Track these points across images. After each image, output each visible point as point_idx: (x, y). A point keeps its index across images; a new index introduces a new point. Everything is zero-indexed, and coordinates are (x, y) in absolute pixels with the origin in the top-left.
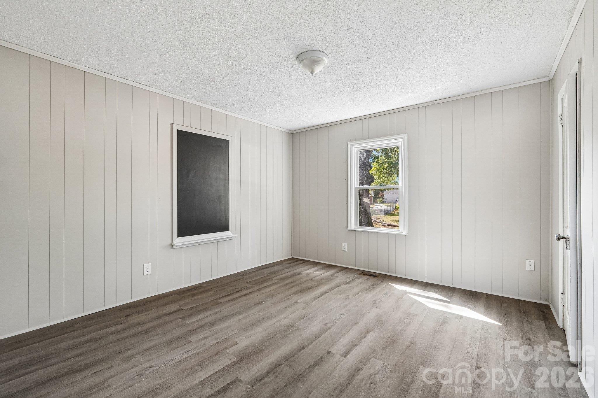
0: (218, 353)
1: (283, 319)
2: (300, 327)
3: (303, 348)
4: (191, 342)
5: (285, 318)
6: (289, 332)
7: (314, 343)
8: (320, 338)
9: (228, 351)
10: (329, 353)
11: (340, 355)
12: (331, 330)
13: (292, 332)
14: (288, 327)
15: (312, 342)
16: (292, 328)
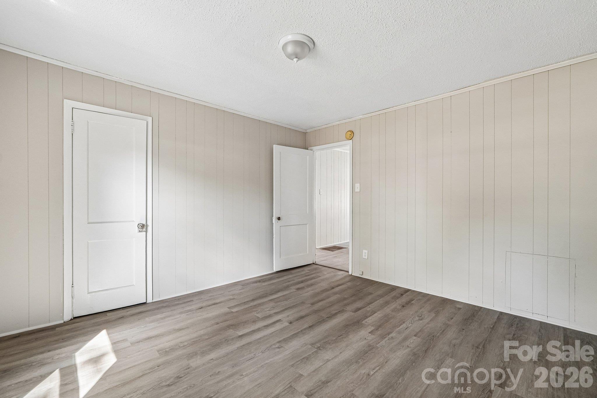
0: (380, 326)
1: (330, 360)
2: (310, 346)
3: (310, 327)
4: (415, 336)
5: (328, 361)
6: (322, 342)
7: (299, 330)
8: (293, 333)
9: (373, 328)
10: (291, 323)
11: (282, 321)
12: (278, 341)
13: (319, 341)
14: (324, 348)
15: (301, 331)
16: (319, 345)
